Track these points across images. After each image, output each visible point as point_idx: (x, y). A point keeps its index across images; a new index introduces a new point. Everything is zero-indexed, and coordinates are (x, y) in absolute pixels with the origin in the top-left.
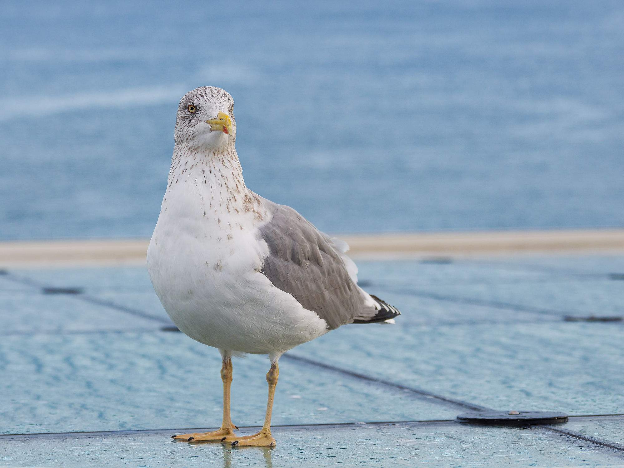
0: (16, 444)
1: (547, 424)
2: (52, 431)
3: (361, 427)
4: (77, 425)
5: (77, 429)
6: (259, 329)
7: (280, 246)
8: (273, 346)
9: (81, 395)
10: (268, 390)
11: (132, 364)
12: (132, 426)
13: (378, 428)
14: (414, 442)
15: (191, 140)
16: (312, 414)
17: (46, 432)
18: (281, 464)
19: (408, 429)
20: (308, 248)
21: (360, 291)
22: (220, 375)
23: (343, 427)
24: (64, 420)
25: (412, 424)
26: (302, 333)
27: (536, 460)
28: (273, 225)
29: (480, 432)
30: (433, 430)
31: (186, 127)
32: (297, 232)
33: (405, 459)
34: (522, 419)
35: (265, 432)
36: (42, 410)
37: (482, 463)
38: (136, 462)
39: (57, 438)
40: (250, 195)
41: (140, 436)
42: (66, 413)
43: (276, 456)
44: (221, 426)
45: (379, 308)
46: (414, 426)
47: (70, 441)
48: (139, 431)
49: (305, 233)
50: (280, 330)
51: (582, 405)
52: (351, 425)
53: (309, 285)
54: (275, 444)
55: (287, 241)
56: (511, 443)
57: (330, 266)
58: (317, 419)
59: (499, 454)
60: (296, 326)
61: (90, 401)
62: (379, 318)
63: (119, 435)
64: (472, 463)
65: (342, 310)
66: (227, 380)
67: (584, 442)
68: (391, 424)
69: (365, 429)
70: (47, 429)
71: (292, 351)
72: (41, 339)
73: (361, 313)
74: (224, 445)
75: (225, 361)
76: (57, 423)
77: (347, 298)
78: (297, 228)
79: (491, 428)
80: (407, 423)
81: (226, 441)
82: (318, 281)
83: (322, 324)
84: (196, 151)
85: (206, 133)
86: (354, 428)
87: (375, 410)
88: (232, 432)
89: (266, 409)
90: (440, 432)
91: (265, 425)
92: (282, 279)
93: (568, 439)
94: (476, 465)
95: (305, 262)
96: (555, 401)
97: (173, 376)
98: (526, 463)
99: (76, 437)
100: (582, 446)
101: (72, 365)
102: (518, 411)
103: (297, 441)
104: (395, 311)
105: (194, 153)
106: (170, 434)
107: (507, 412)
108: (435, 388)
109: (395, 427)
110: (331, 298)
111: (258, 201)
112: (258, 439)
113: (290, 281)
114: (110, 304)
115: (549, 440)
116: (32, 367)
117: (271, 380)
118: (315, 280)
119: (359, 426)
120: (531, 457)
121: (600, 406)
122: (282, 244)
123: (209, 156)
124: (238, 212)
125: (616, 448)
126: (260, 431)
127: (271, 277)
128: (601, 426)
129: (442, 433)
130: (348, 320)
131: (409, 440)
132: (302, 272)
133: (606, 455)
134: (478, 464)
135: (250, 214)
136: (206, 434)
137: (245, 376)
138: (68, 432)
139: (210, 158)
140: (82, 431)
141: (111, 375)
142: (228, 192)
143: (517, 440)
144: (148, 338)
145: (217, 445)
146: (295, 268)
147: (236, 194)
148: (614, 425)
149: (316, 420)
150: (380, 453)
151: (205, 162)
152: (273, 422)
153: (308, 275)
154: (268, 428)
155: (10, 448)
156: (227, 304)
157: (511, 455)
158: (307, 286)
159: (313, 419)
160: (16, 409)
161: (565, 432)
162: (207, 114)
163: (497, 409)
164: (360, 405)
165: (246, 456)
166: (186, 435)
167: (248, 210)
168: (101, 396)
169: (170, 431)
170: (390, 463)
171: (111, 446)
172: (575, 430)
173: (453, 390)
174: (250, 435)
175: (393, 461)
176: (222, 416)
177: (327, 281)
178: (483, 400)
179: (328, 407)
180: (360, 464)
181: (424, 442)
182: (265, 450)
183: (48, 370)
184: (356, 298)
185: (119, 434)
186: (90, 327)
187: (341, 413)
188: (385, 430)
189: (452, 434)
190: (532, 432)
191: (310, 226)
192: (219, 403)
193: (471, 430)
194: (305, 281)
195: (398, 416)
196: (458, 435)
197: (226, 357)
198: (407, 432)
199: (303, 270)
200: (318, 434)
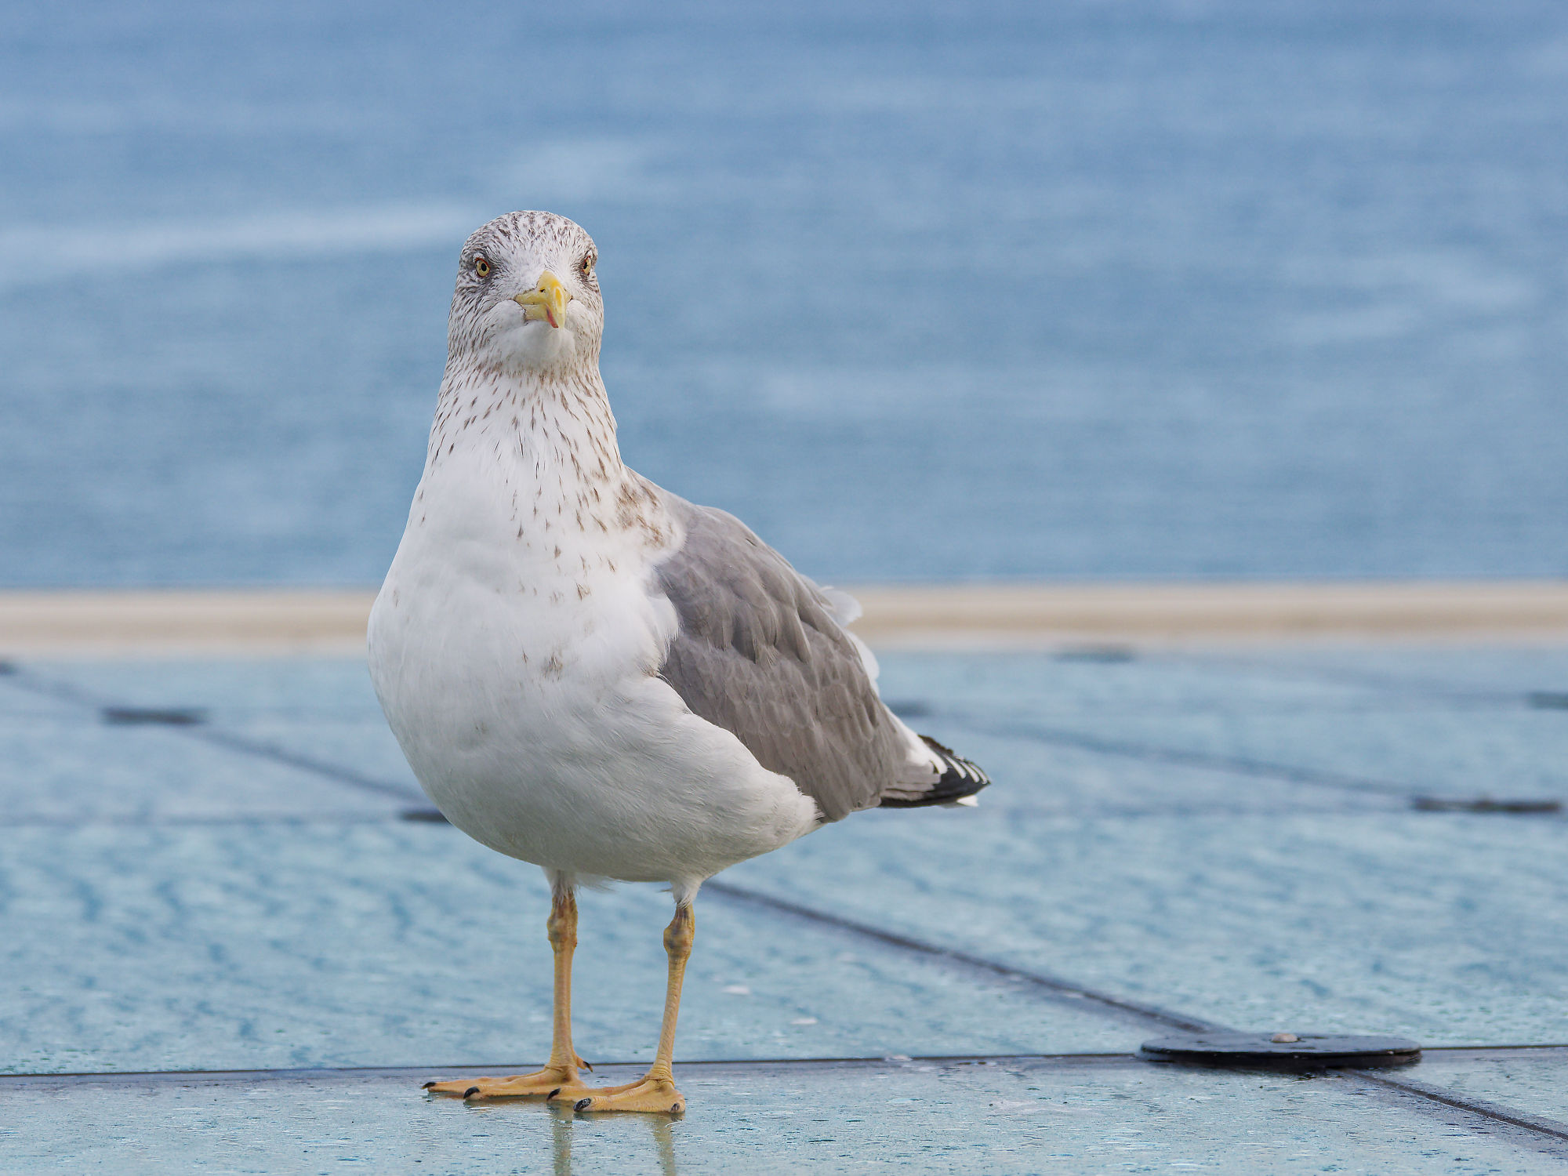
0: (32, 1098)
1: (1367, 1068)
2: (121, 1067)
3: (900, 1067)
4: (185, 1053)
5: (186, 1064)
6: (651, 819)
7: (707, 609)
8: (685, 862)
9: (196, 979)
10: (667, 972)
11: (327, 902)
12: (325, 1057)
13: (942, 1072)
14: (1033, 1106)
15: (482, 346)
16: (778, 1034)
17: (108, 1069)
18: (698, 1157)
19: (1018, 1075)
20: (775, 615)
21: (896, 723)
22: (545, 933)
23: (853, 1068)
24: (153, 1039)
25: (1028, 1063)
26: (755, 831)
27: (1339, 1157)
28: (689, 559)
29: (1199, 1086)
30: (1082, 1078)
31: (471, 314)
32: (747, 575)
33: (1011, 1149)
34: (1302, 1053)
35: (658, 1076)
36: (98, 1014)
37: (1203, 1161)
38: (333, 1147)
39: (134, 1084)
40: (633, 486)
41: (343, 1083)
42: (160, 1022)
43: (686, 1137)
44: (547, 1060)
45: (943, 769)
46: (1032, 1068)
47: (168, 1093)
48: (341, 1069)
49: (765, 577)
50: (703, 821)
51: (1457, 1021)
52: (875, 1063)
53: (776, 710)
54: (683, 1106)
55: (724, 597)
56: (1277, 1113)
57: (826, 660)
58: (790, 1046)
59: (1246, 1141)
60: (741, 812)
61: (219, 994)
62: (943, 793)
63: (290, 1081)
64: (1178, 1162)
65: (854, 773)
66: (562, 946)
67: (1460, 1114)
68: (975, 1062)
69: (911, 1072)
70: (110, 1062)
71: (729, 875)
72: (97, 835)
73: (899, 782)
74: (554, 1107)
75: (559, 899)
76: (136, 1048)
77: (867, 742)
78: (747, 564)
79: (1225, 1076)
80: (1016, 1060)
81: (560, 1098)
82: (799, 700)
83: (805, 807)
84: (494, 374)
85: (515, 328)
86: (881, 1070)
87: (936, 1027)
88: (575, 1075)
89: (661, 1020)
90: (1099, 1083)
91: (659, 1058)
92: (710, 694)
93: (1419, 1104)
94: (1188, 1167)
95: (767, 651)
96: (1390, 1010)
97: (429, 933)
98: (1314, 1163)
99: (182, 1084)
100: (1455, 1122)
101: (174, 902)
102: (1295, 1034)
103: (738, 1101)
104: (979, 776)
105: (491, 377)
106: (419, 1080)
107: (1266, 1037)
108: (1087, 972)
109: (985, 1070)
110: (830, 744)
111: (652, 497)
112: (639, 1096)
113: (732, 699)
114: (273, 752)
115: (1371, 1108)
116: (75, 907)
117: (675, 946)
118: (790, 697)
119: (896, 1066)
120: (1325, 1149)
121: (1501, 1023)
122: (711, 606)
123: (530, 384)
124: (604, 529)
125: (1540, 1129)
126: (647, 1074)
127: (682, 687)
128: (1502, 1074)
129: (1102, 1086)
130: (868, 800)
131: (1022, 1101)
132: (758, 675)
133: (1515, 1147)
134: (1192, 1164)
135: (635, 533)
136: (509, 1080)
137: (611, 937)
138: (163, 1070)
139: (531, 389)
140: (197, 1067)
141: (273, 929)
142: (579, 478)
143: (1293, 1106)
144: (367, 838)
145: (537, 1107)
146: (742, 666)
147: (598, 484)
148: (1537, 1072)
149: (788, 1050)
150: (945, 1133)
151: (519, 400)
152: (680, 1052)
153: (773, 684)
154: (666, 1068)
155: (16, 1109)
156: (573, 757)
157: (1277, 1142)
158: (770, 711)
159: (780, 1045)
160: (33, 1013)
161: (1413, 1087)
162: (516, 278)
163: (1243, 1027)
164: (899, 1013)
165: (609, 1136)
166: (460, 1082)
167: (630, 524)
168: (246, 982)
169: (420, 1071)
170: (972, 1159)
171: (270, 1107)
172: (1437, 1083)
173: (1132, 979)
174: (621, 1084)
175: (978, 1155)
176: (549, 1035)
177: (818, 700)
178: (1206, 1005)
179: (818, 1017)
180: (897, 1160)
181: (1059, 1107)
182: (658, 1122)
183: (115, 914)
184: (887, 743)
185: (291, 1078)
186: (221, 808)
187: (850, 1031)
188: (961, 1076)
189: (1128, 1089)
190: (1329, 1087)
191: (778, 562)
192: (542, 1002)
193: (1176, 1080)
194: (765, 700)
195: (994, 1041)
196: (1142, 1091)
197: (562, 886)
198: (1015, 1080)
199: (762, 673)
200: (792, 1085)
